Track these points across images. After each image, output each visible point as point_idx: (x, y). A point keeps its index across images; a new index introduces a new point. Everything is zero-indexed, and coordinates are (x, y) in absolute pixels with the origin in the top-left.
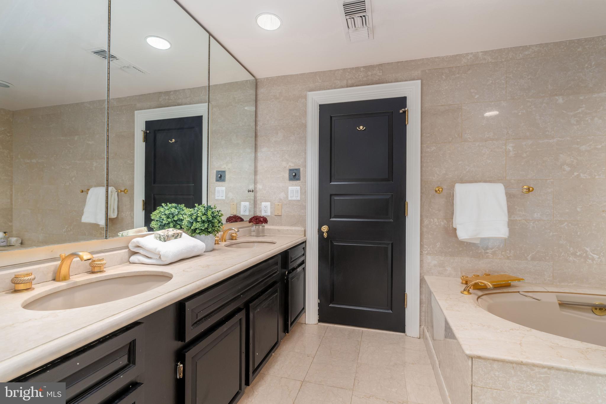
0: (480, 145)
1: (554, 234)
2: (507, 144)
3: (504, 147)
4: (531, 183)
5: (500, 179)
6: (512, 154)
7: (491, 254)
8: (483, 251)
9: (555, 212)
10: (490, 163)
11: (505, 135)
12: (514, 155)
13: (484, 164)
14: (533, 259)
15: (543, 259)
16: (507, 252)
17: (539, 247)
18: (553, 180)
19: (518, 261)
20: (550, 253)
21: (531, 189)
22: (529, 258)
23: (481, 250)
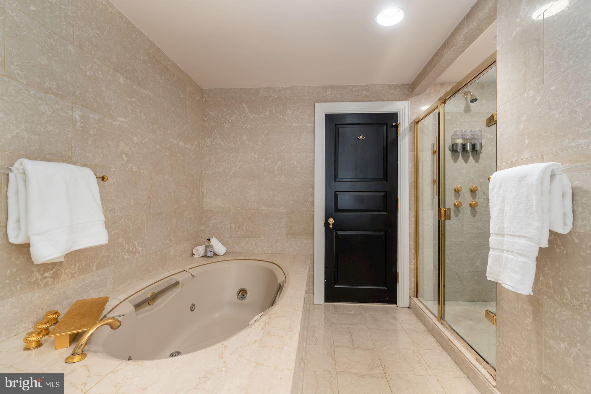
0: (37, 95)
1: (115, 232)
2: (74, 109)
3: (70, 113)
4: (97, 170)
5: (64, 159)
6: (79, 126)
7: (51, 278)
8: (40, 276)
9: (116, 206)
10: (51, 130)
11: (72, 96)
12: (81, 129)
13: (43, 130)
14: (98, 268)
15: (106, 264)
16: (72, 267)
17: (103, 250)
18: (115, 169)
19: (83, 276)
20: (112, 255)
21: (106, 178)
22: (94, 268)
23: (36, 276)
